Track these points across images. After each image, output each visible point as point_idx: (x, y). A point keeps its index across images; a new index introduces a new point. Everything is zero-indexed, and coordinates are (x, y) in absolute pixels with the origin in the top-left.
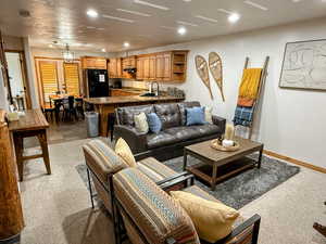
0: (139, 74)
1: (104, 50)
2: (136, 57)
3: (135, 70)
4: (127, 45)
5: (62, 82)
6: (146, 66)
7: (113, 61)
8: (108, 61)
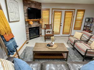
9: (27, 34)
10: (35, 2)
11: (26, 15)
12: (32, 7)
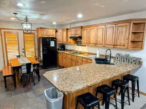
0: (84, 41)
1: (54, 23)
2: (82, 27)
3: (80, 37)
4: (80, 16)
5: (22, 47)
6: (92, 35)
7: (60, 31)
8: (56, 31)
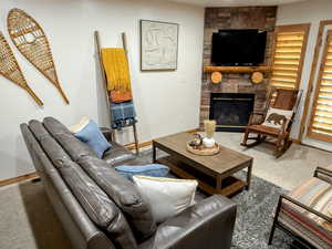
9: (202, 110)
10: (246, 10)
11: (209, 53)
12: (233, 27)
